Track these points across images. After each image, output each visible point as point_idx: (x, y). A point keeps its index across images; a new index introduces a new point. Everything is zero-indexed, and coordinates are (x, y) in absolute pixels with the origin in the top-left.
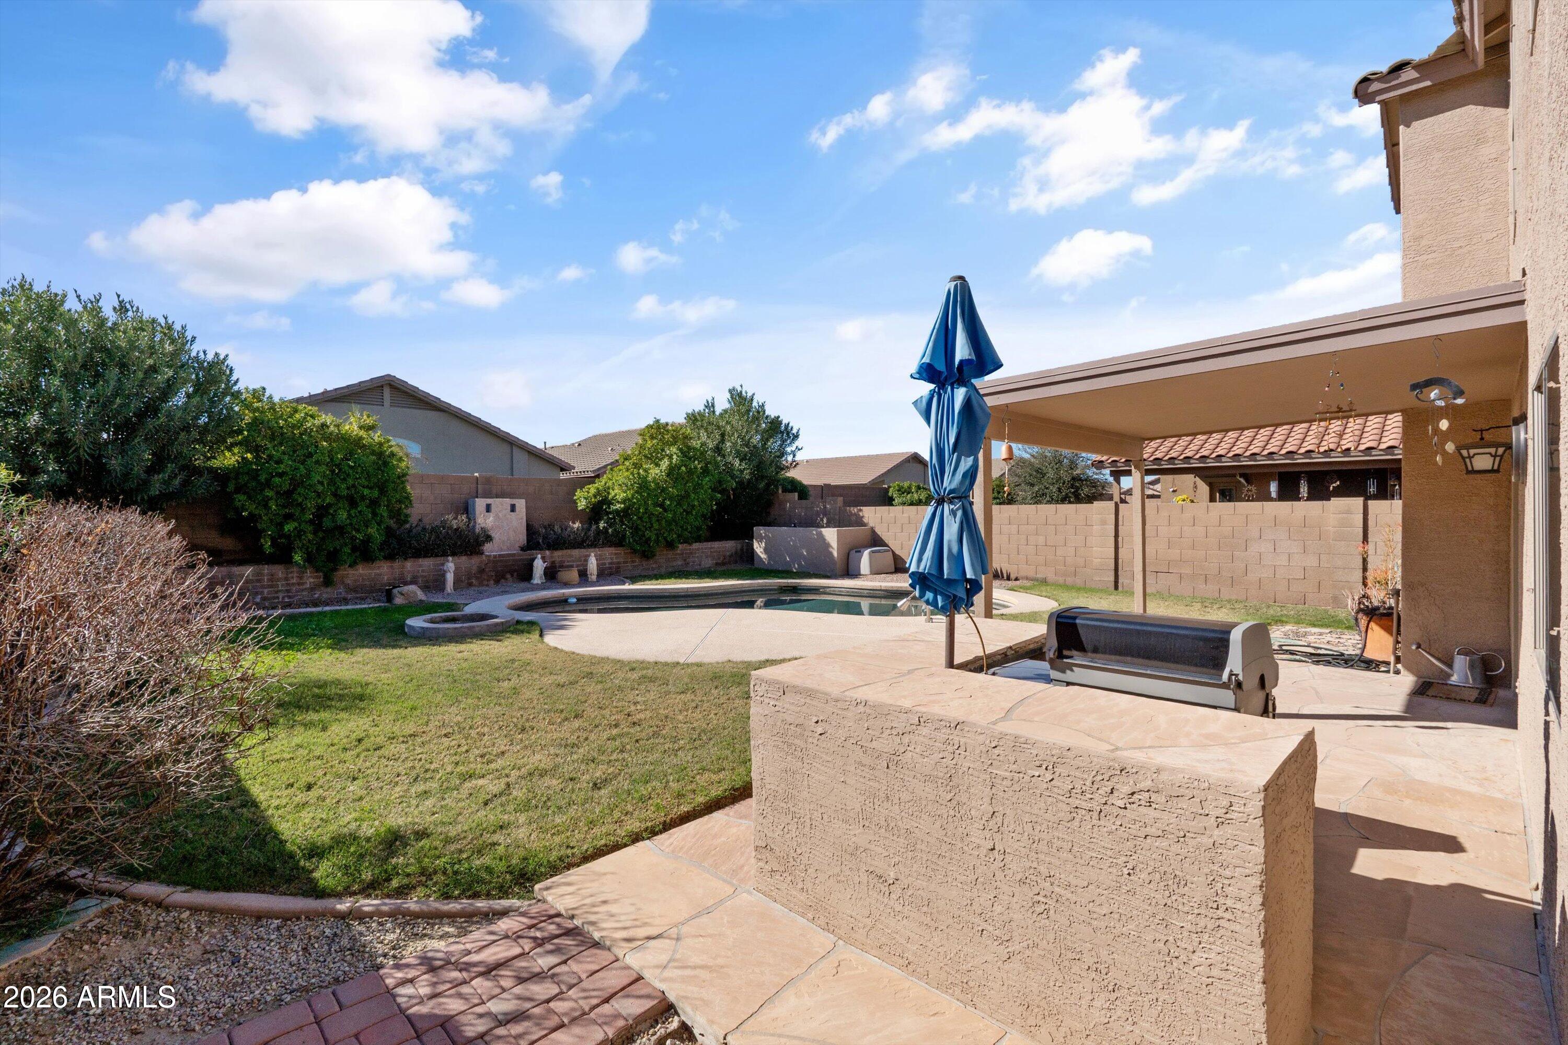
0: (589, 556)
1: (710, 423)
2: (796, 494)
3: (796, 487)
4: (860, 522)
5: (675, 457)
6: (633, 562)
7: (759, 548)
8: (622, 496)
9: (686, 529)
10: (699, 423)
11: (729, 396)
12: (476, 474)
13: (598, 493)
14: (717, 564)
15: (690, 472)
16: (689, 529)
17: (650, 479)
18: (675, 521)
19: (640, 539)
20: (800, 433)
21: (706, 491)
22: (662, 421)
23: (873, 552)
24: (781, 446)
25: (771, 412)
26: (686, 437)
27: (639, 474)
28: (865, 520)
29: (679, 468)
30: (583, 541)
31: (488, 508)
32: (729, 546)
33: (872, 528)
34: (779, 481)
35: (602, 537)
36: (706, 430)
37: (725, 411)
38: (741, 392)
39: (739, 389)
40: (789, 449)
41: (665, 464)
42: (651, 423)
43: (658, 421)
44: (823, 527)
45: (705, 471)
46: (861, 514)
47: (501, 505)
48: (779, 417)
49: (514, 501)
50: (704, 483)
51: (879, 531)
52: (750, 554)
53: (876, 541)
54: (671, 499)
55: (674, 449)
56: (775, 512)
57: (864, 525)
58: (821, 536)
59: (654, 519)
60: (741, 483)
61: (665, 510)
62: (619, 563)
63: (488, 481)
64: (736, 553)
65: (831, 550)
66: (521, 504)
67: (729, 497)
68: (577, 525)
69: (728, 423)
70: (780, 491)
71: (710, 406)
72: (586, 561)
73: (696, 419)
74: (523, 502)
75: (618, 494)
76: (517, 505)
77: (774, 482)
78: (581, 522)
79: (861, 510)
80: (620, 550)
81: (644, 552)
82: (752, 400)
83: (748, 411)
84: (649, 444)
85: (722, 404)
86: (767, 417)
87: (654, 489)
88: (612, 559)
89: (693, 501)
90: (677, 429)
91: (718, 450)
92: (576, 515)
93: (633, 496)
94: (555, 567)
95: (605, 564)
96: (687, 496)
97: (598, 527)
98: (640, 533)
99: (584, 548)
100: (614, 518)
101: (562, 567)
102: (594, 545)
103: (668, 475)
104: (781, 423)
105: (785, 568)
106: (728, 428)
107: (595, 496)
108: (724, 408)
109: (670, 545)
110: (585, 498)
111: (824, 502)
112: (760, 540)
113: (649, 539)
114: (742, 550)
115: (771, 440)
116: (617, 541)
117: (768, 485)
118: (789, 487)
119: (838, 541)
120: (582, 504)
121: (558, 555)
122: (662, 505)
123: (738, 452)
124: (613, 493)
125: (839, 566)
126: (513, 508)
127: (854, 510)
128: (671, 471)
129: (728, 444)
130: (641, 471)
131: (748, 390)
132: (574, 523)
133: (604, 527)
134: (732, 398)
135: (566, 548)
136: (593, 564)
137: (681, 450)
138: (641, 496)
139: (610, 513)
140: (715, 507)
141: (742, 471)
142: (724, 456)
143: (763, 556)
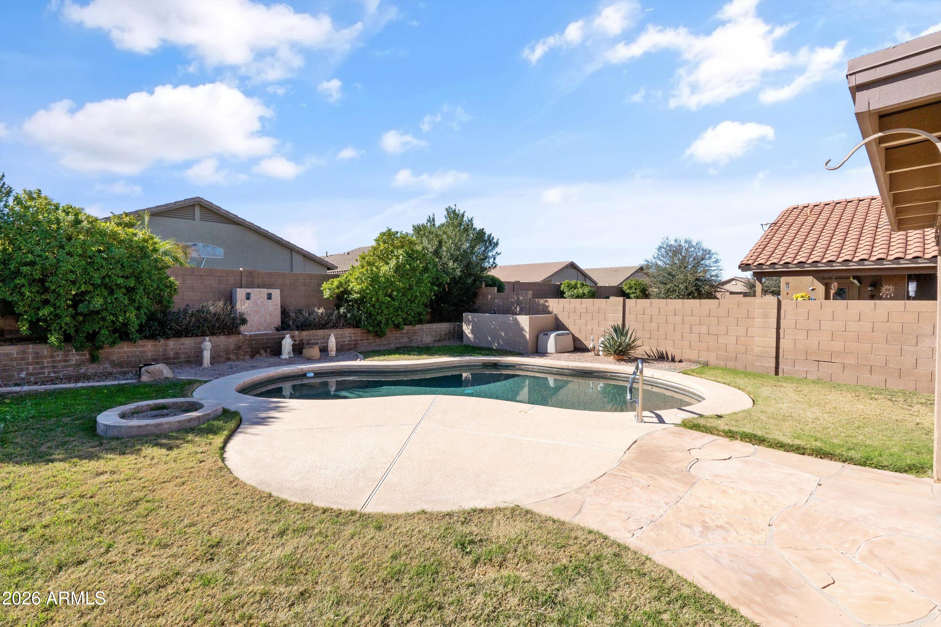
0: (330, 335)
1: (430, 232)
2: (496, 288)
3: (495, 283)
4: (545, 310)
5: (401, 257)
6: (368, 340)
7: (467, 329)
8: (357, 288)
9: (410, 314)
10: (422, 233)
11: (446, 213)
12: (241, 269)
13: (341, 284)
14: (435, 341)
15: (413, 269)
16: (413, 314)
17: (381, 274)
18: (401, 308)
19: (374, 322)
20: (499, 241)
21: (426, 285)
22: (393, 230)
23: (558, 335)
24: (484, 251)
25: (478, 225)
26: (411, 243)
27: (372, 270)
28: (550, 309)
29: (405, 266)
30: (327, 324)
31: (248, 297)
32: (444, 327)
33: (556, 315)
34: (482, 278)
35: (342, 320)
36: (427, 237)
37: (443, 225)
38: (455, 210)
39: (454, 208)
40: (490, 254)
41: (393, 263)
42: (384, 231)
43: (390, 230)
44: (517, 314)
45: (426, 269)
46: (547, 304)
47: (259, 294)
48: (483, 229)
49: (271, 291)
50: (424, 278)
51: (560, 317)
52: (460, 335)
53: (558, 326)
54: (398, 290)
55: (401, 251)
56: (479, 301)
57: (550, 313)
58: (517, 322)
59: (383, 306)
60: (453, 279)
61: (393, 299)
62: (356, 340)
63: (251, 274)
64: (450, 332)
65: (524, 333)
66: (276, 293)
67: (444, 290)
68: (321, 311)
69: (445, 233)
70: (484, 286)
71: (431, 220)
72: (328, 339)
73: (420, 230)
74: (278, 291)
75: (355, 286)
76: (273, 294)
77: (478, 279)
78: (324, 308)
79: (547, 301)
80: (358, 331)
81: (376, 332)
82: (463, 216)
83: (460, 224)
84: (382, 247)
85: (441, 220)
86: (475, 229)
87: (384, 283)
88: (350, 337)
89: (415, 292)
90: (404, 237)
91: (436, 253)
92: (323, 302)
93: (367, 288)
94: (303, 344)
95: (345, 341)
96: (410, 288)
97: (339, 312)
98: (373, 317)
99: (328, 328)
100: (353, 306)
101: (308, 344)
102: (335, 326)
103: (395, 272)
104: (485, 234)
105: (487, 345)
106: (445, 237)
107: (338, 287)
108: (442, 223)
109: (397, 327)
110: (330, 289)
111: (518, 295)
112: (468, 323)
113: (380, 322)
114: (454, 330)
115: (478, 247)
116: (356, 324)
117: (475, 281)
118: (491, 282)
119: (530, 327)
120: (327, 294)
121: (305, 334)
122: (390, 296)
123: (452, 255)
124: (351, 285)
125: (531, 345)
126: (269, 297)
127: (542, 301)
128: (398, 268)
129: (444, 248)
130: (374, 269)
131: (460, 209)
132: (319, 309)
133: (344, 313)
134: (448, 214)
135: (312, 329)
136: (332, 343)
137: (407, 253)
138: (374, 287)
139: (350, 301)
140: (434, 298)
141: (454, 270)
142: (440, 258)
143: (470, 336)
